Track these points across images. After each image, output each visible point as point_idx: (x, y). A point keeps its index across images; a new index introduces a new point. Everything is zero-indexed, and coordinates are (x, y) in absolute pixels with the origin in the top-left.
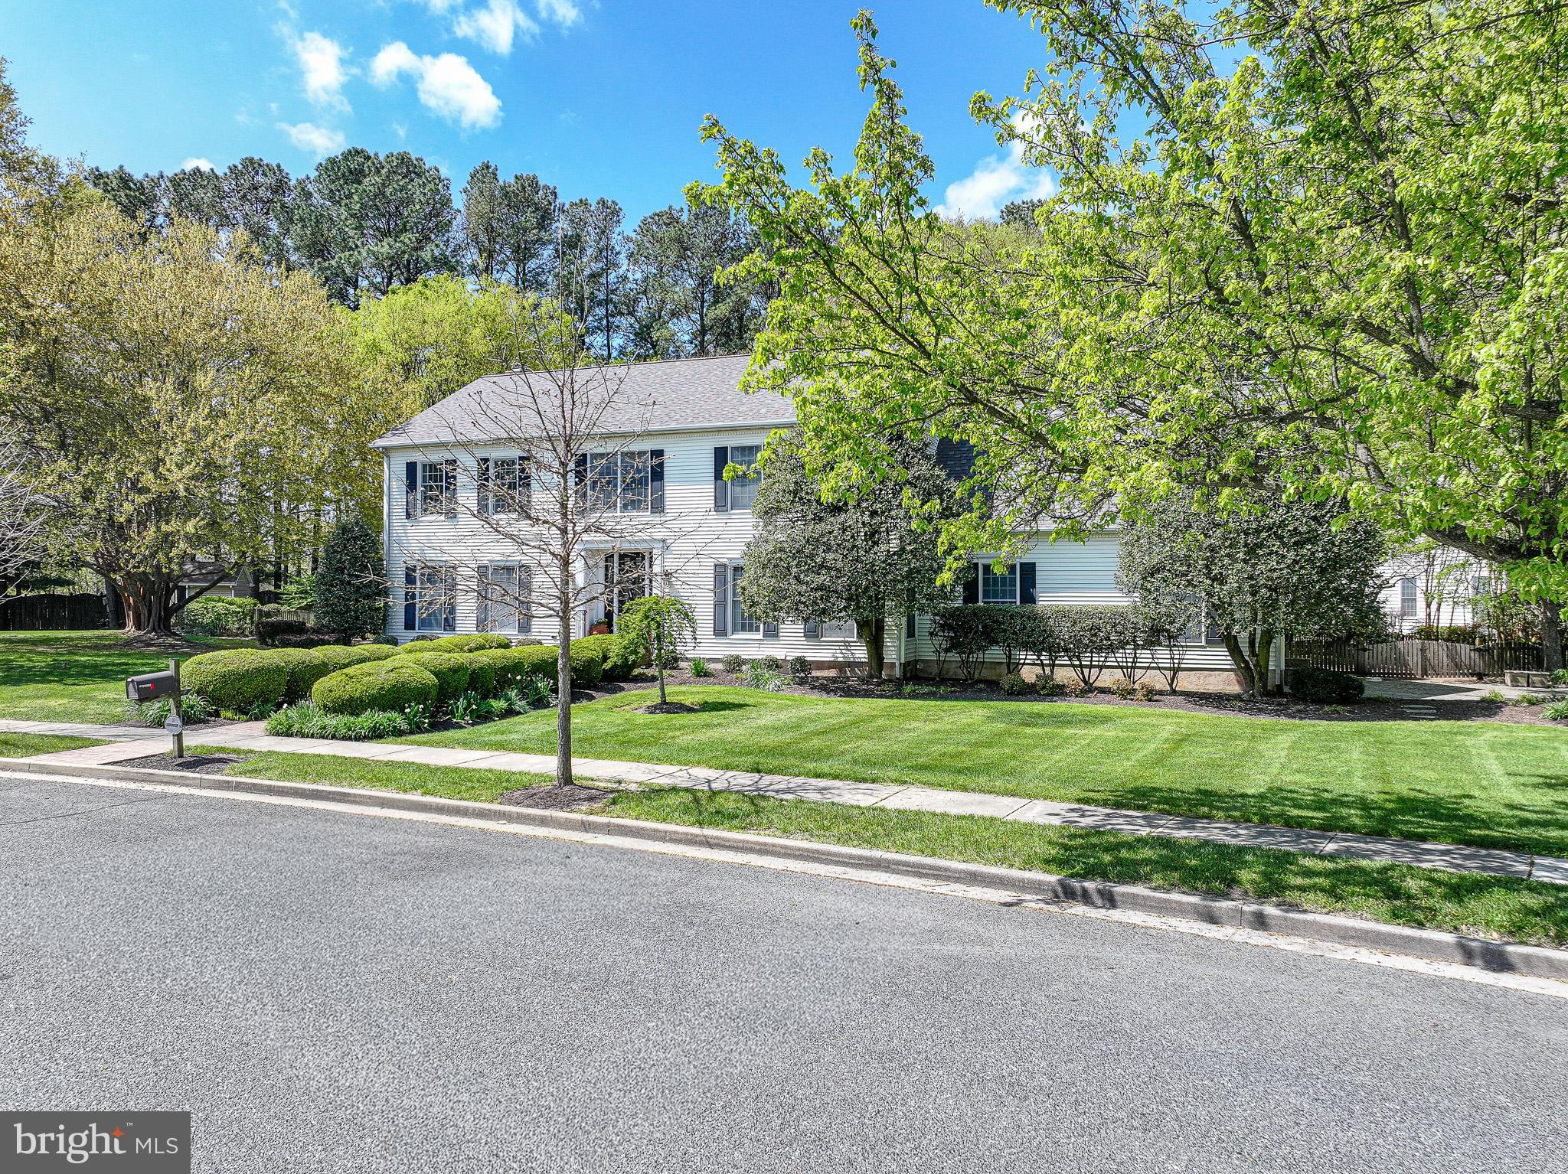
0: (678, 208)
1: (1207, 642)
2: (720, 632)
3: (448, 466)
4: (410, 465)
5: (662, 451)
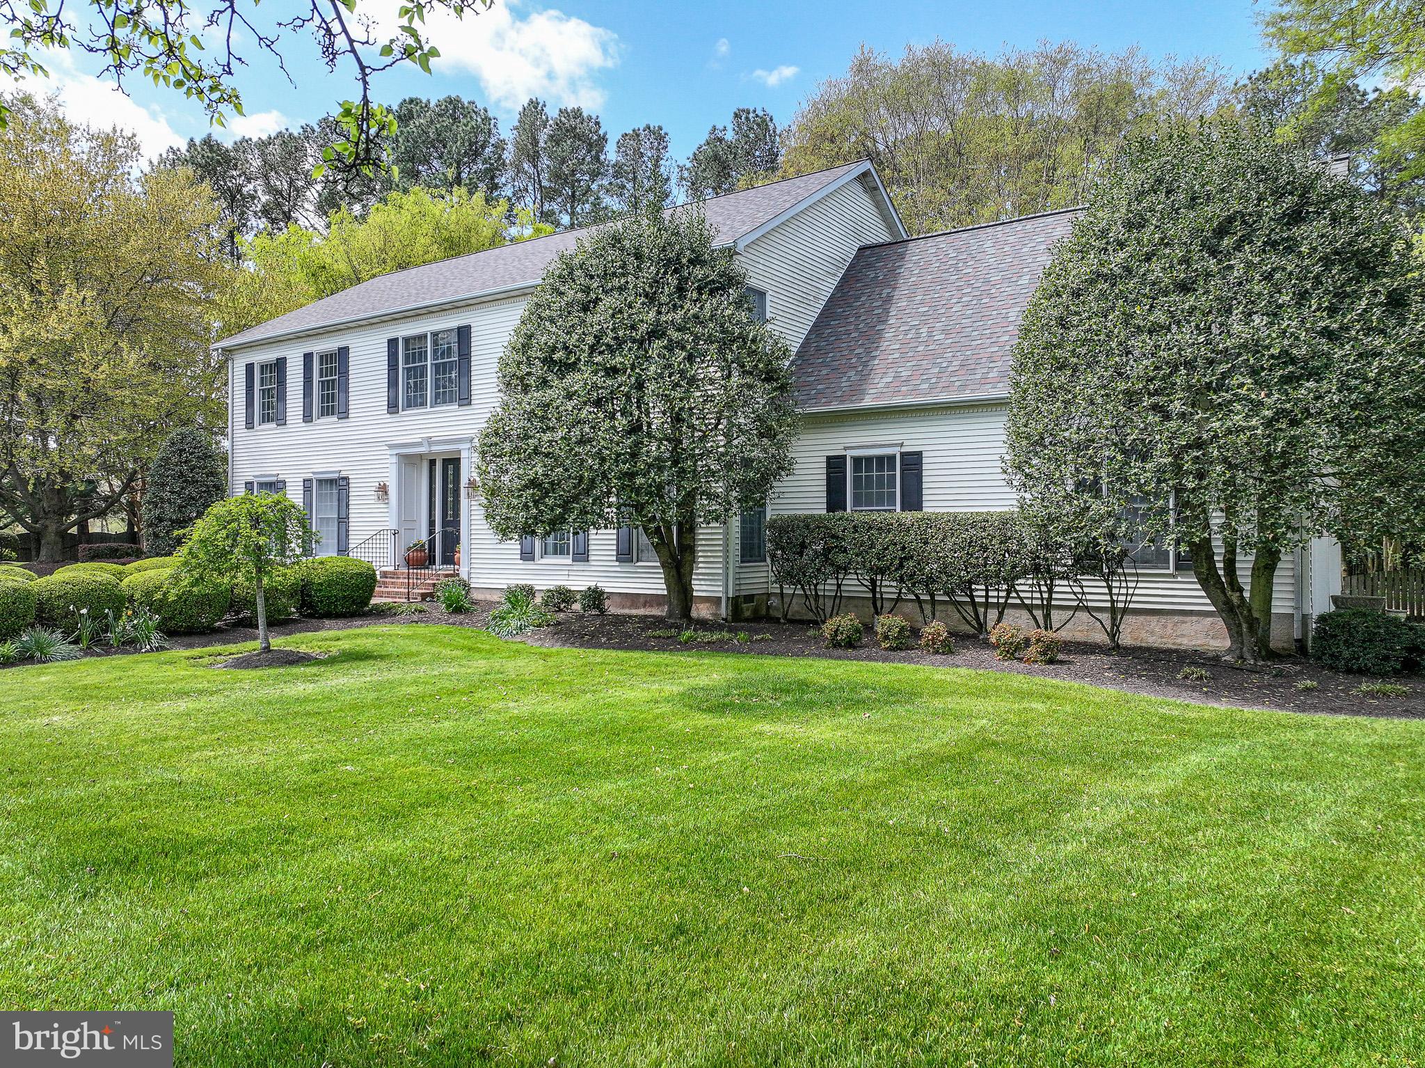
0: (722, 128)
1: (1177, 568)
2: (527, 555)
3: (280, 366)
4: (250, 368)
5: (469, 327)
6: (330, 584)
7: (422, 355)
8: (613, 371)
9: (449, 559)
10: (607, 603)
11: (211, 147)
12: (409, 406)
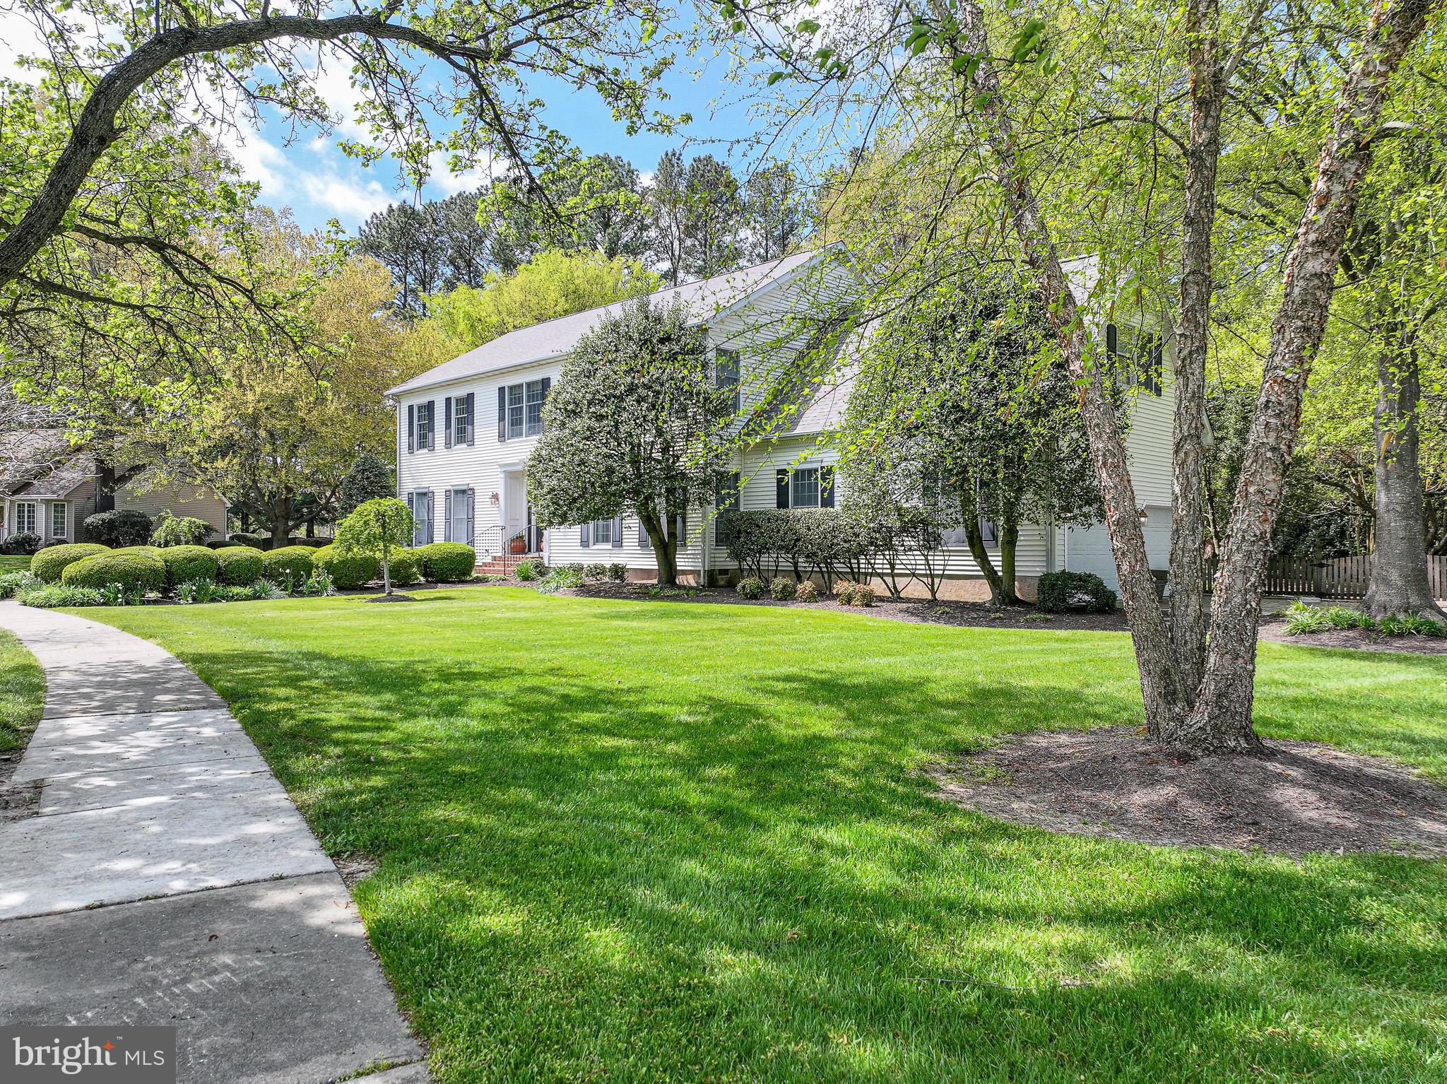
2: (585, 543)
3: (430, 406)
4: (411, 408)
5: (549, 379)
6: (443, 560)
7: (520, 400)
8: (600, 418)
9: (539, 549)
10: (626, 574)
11: (405, 212)
12: (513, 436)
